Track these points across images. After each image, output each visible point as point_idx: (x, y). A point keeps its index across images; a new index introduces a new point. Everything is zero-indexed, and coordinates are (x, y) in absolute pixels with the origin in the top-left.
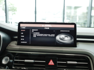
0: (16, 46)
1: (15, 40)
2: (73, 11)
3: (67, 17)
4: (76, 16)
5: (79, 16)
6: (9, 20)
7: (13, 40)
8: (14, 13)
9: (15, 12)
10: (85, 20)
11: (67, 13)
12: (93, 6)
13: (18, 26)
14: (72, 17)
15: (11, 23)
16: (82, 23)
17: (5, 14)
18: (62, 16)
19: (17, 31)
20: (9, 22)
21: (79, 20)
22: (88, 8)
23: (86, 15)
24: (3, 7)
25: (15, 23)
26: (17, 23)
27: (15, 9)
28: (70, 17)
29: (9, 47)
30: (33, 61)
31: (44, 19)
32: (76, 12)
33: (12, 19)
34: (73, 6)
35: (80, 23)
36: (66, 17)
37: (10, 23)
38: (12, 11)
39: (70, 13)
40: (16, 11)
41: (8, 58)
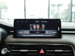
0: (13, 38)
2: (56, 8)
4: (59, 12)
5: (61, 13)
8: (6, 11)
10: (67, 16)
11: (51, 10)
12: (73, 4)
15: (4, 19)
16: (64, 18)
21: (61, 16)
22: (69, 5)
23: (67, 11)
25: (7, 19)
27: (6, 7)
30: (27, 50)
32: (59, 9)
33: (4, 16)
34: (57, 4)
37: (3, 19)
38: (4, 9)
39: (54, 10)
40: (8, 9)
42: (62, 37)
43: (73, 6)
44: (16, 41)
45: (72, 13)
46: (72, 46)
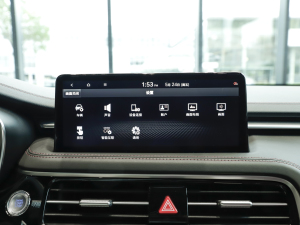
1: (48, 133)
2: (228, 32)
3: (211, 54)
4: (240, 50)
5: (248, 50)
6: (26, 70)
7: (40, 133)
8: (42, 47)
9: (44, 42)
10: (268, 61)
11: (210, 39)
12: (291, 15)
13: (54, 89)
14: (226, 53)
15: (34, 77)
16: (257, 71)
17: (12, 50)
18: (194, 50)
19: (51, 103)
20: (27, 76)
21: (248, 63)
22: (275, 22)
23: (270, 45)
24: (7, 28)
25: (46, 77)
26: (52, 78)
27: (43, 31)
28: (220, 55)
29: (27, 160)
31: (137, 63)
32: (238, 37)
33: (34, 65)
34: (229, 18)
35: (254, 73)
36: (206, 55)
37: (30, 77)
38: (36, 40)
39: (220, 40)
40: (48, 39)
41: (27, 195)
42: (251, 146)
43: (291, 23)
44: (63, 163)
45: (287, 50)
46: (290, 185)
